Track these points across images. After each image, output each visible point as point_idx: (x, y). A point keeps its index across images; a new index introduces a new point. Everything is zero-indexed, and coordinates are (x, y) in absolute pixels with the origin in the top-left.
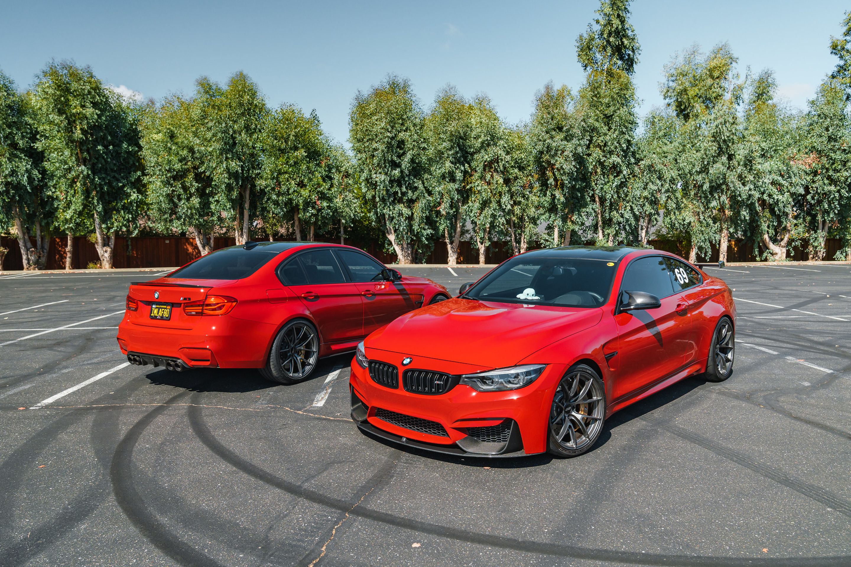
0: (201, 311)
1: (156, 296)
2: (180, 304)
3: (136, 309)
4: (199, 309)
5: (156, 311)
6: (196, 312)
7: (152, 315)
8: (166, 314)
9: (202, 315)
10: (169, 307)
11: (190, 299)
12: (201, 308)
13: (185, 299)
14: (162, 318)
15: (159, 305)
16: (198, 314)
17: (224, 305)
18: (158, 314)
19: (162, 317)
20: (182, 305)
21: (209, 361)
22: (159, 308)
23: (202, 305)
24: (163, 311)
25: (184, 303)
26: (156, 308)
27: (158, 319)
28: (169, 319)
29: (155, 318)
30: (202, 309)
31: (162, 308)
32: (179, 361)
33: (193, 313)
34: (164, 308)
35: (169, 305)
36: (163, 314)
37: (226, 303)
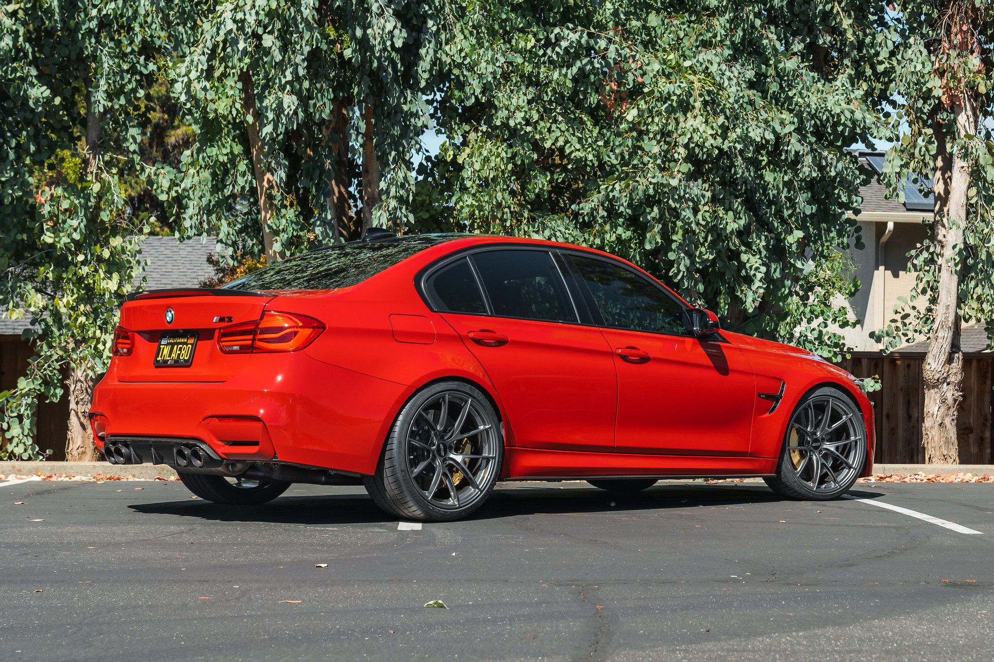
0: (250, 342)
1: (169, 316)
2: (214, 330)
3: (130, 351)
4: (246, 340)
5: (166, 351)
6: (241, 346)
7: (159, 359)
8: (185, 355)
9: (252, 353)
10: (191, 341)
11: (230, 319)
12: (251, 337)
13: (222, 320)
14: (177, 364)
15: (174, 337)
16: (244, 350)
17: (296, 333)
18: (170, 356)
19: (177, 361)
20: (217, 332)
21: (257, 444)
22: (173, 345)
23: (253, 332)
24: (180, 349)
25: (220, 329)
26: (168, 344)
27: (171, 366)
28: (188, 364)
29: (164, 364)
30: (254, 340)
31: (178, 344)
32: (203, 446)
33: (236, 348)
34: (183, 344)
35: (192, 336)
36: (179, 355)
37: (301, 327)
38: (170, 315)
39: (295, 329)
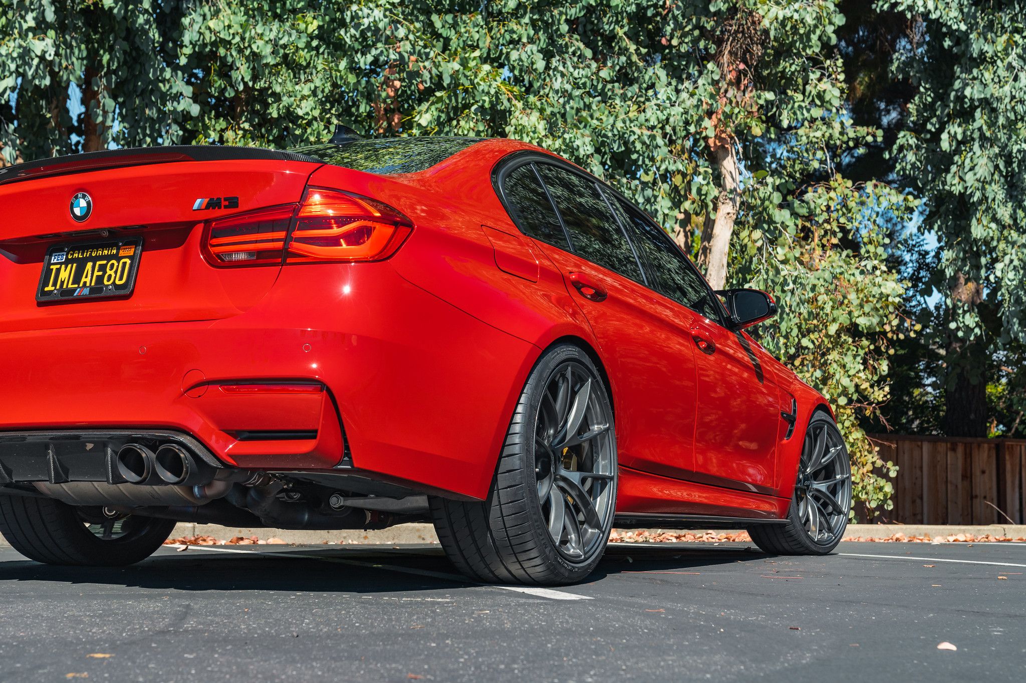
0: (281, 244)
1: (81, 205)
2: (191, 225)
4: (272, 239)
5: (64, 275)
6: (260, 253)
7: (50, 288)
8: (116, 278)
9: (283, 264)
11: (233, 203)
12: (282, 234)
13: (212, 205)
14: (98, 294)
15: (82, 249)
16: (262, 259)
17: (371, 229)
18: (77, 281)
19: (97, 289)
20: (198, 228)
21: (310, 434)
22: (81, 261)
24: (103, 268)
25: (208, 221)
26: (67, 262)
27: (80, 299)
28: (123, 294)
29: (66, 297)
30: (287, 239)
31: (94, 260)
32: (182, 438)
33: (242, 256)
34: (108, 258)
35: (128, 244)
36: (100, 279)
37: (375, 219)
38: (83, 203)
39: (369, 224)
